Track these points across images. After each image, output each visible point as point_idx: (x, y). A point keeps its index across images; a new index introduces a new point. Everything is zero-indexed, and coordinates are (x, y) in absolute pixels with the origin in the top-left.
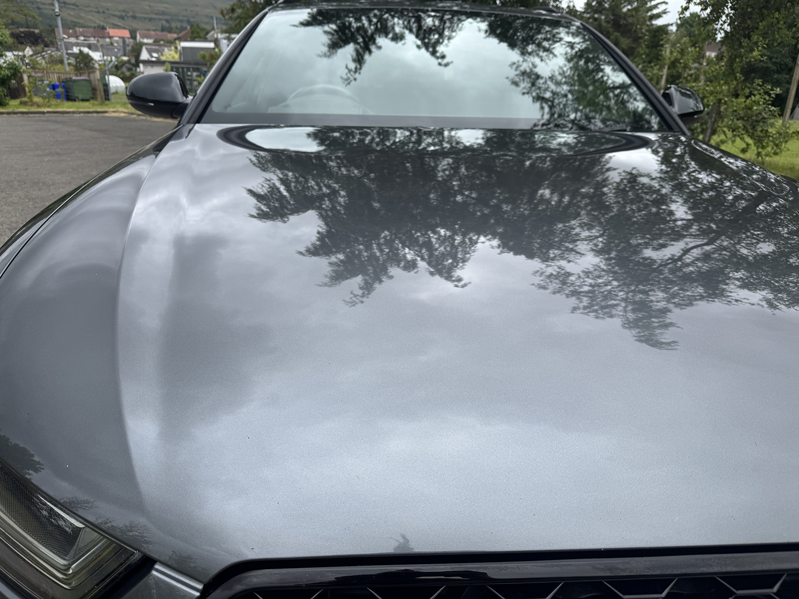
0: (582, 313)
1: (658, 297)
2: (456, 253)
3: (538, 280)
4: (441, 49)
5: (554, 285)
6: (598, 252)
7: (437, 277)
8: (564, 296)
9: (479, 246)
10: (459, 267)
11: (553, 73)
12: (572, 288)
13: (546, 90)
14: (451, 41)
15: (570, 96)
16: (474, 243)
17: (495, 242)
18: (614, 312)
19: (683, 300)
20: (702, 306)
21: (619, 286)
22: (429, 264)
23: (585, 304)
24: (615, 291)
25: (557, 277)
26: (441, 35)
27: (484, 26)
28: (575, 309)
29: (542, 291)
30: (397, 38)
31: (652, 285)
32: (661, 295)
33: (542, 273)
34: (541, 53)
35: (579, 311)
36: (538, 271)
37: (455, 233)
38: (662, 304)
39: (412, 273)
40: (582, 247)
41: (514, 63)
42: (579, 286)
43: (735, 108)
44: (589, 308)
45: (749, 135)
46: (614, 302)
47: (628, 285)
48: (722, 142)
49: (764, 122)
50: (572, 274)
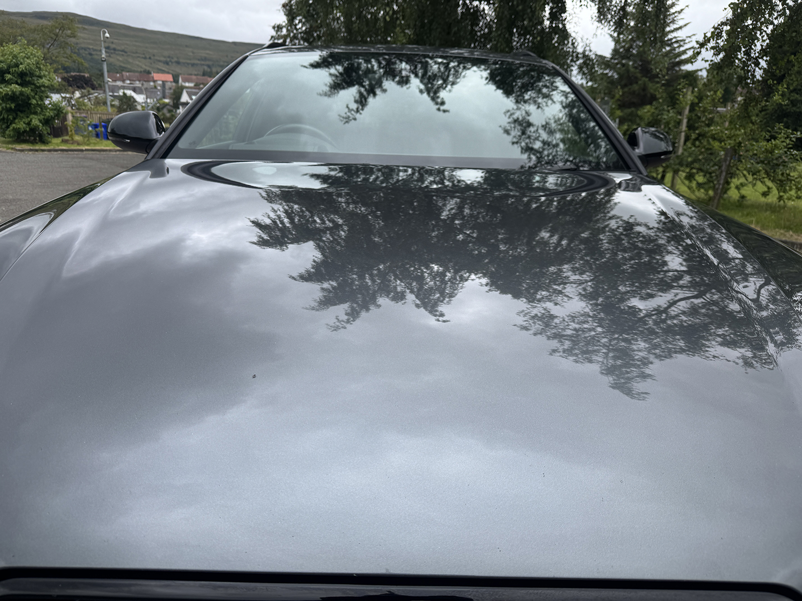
0: (560, 356)
1: (640, 347)
2: (445, 288)
3: (520, 320)
4: (443, 94)
5: (537, 326)
6: (585, 296)
7: (422, 309)
8: (545, 338)
9: (468, 282)
10: (445, 301)
11: (548, 121)
12: (554, 331)
13: (537, 139)
14: (455, 86)
15: (561, 146)
16: (464, 280)
17: (484, 281)
18: (594, 358)
21: (603, 332)
23: (566, 347)
24: (598, 337)
25: (541, 318)
26: (445, 81)
27: (485, 74)
28: (554, 351)
29: (525, 331)
30: (404, 81)
31: (636, 334)
32: (643, 345)
33: (527, 313)
34: (540, 100)
35: (558, 354)
36: (522, 311)
37: (447, 269)
40: (570, 290)
41: (508, 111)
42: (562, 329)
43: (755, 152)
44: (569, 352)
45: (770, 179)
46: (596, 348)
47: (613, 333)
48: (742, 185)
49: (784, 166)
50: (557, 317)
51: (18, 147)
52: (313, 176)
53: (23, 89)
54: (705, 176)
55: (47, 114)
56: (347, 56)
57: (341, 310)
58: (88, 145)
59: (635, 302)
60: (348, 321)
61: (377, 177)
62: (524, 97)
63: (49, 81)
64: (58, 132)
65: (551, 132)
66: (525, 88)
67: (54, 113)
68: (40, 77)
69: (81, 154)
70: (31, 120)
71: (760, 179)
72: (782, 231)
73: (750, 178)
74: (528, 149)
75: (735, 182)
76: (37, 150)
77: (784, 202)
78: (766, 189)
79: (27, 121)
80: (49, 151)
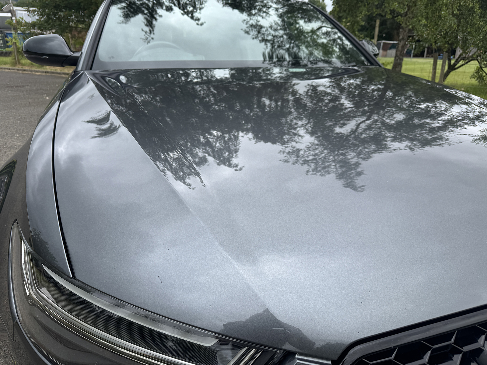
0: (312, 174)
1: (351, 156)
19: (365, 155)
20: (377, 157)
21: (329, 153)
22: (214, 157)
28: (308, 172)
33: (284, 152)
38: (355, 160)
39: (206, 166)
44: (315, 170)
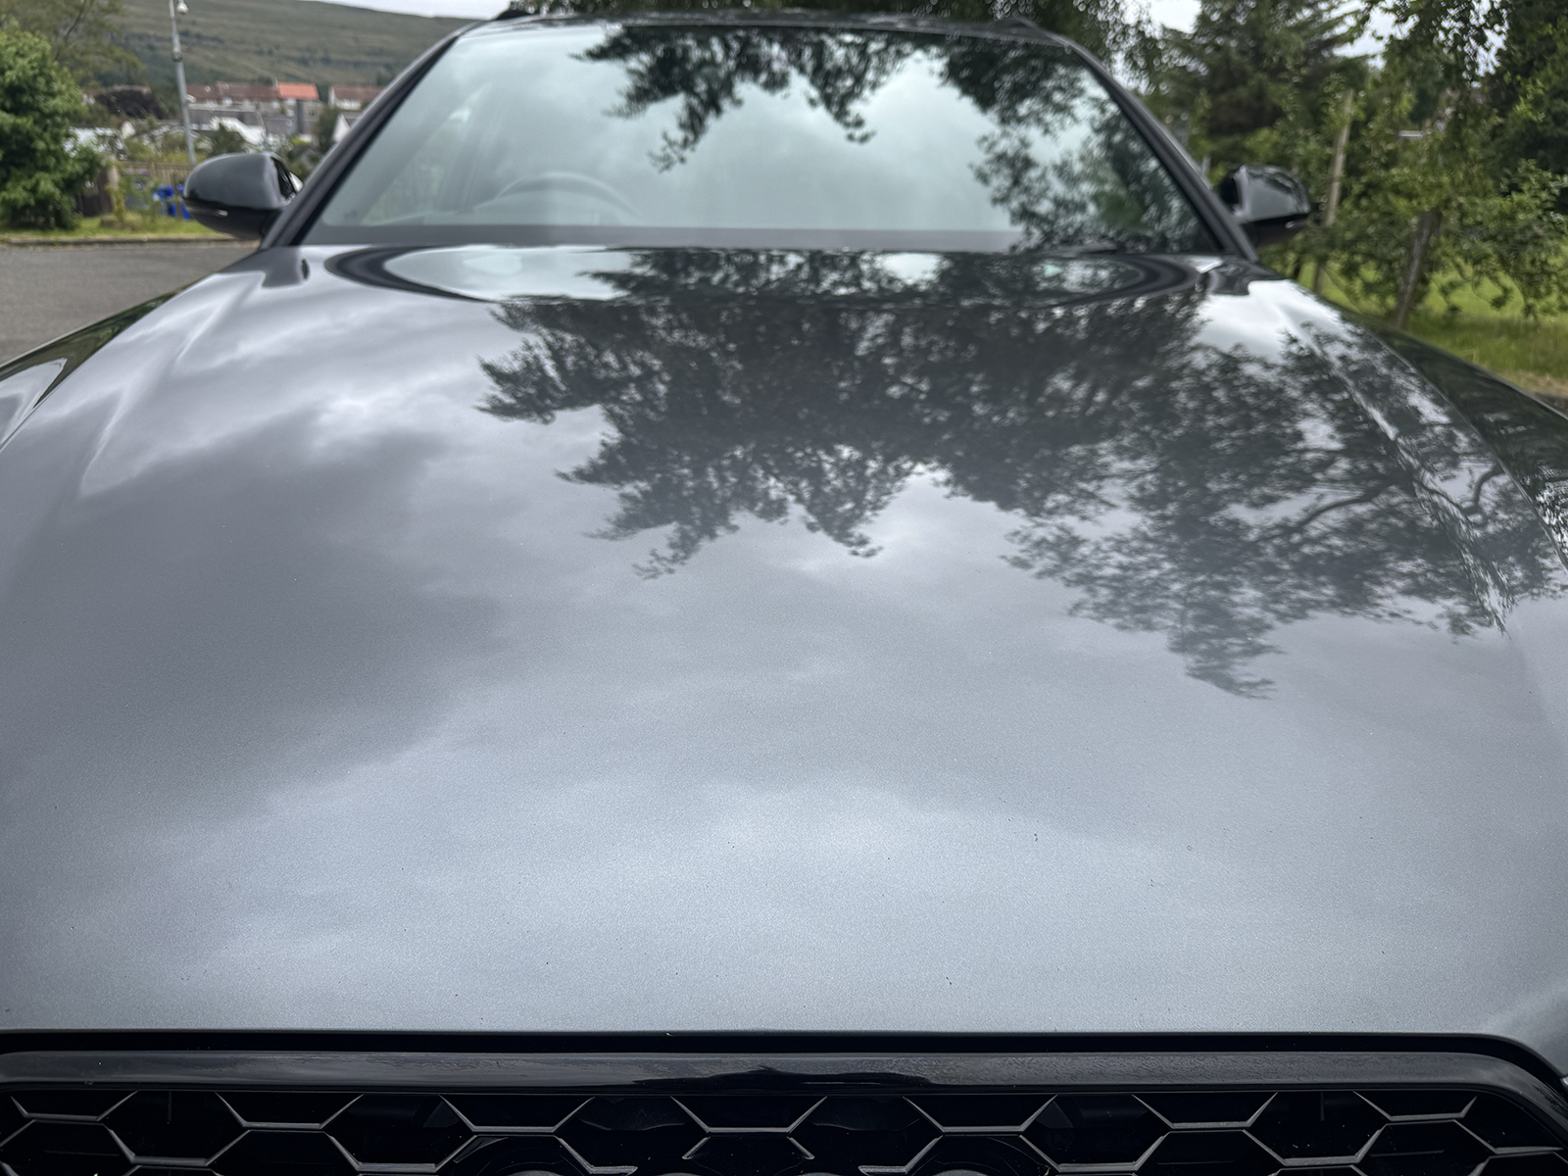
2: (864, 492)
4: (855, 108)
7: (821, 535)
8: (1060, 584)
9: (911, 480)
11: (1066, 157)
12: (1079, 570)
14: (878, 91)
16: (901, 474)
17: (942, 475)
23: (1102, 600)
25: (1053, 546)
26: (859, 80)
27: (939, 65)
30: (776, 83)
34: (1049, 117)
35: (1085, 612)
36: (1016, 533)
37: (869, 454)
40: (1112, 490)
41: (985, 139)
43: (1479, 218)
45: (1507, 271)
46: (1159, 601)
47: (1193, 572)
48: (1453, 286)
49: (1536, 245)
50: (1084, 541)
51: (15, 237)
52: (597, 275)
53: (19, 121)
54: (1378, 268)
55: (69, 168)
56: (662, 33)
57: (660, 537)
58: (153, 230)
59: (1240, 512)
60: (675, 559)
61: (727, 277)
62: (1016, 111)
63: (69, 101)
64: (94, 206)
65: (1072, 181)
66: (1020, 92)
67: (84, 168)
68: (52, 95)
69: (139, 250)
70: (37, 183)
71: (1488, 273)
72: (1531, 375)
73: (1469, 270)
74: (1025, 215)
75: (1439, 279)
76: (52, 244)
77: (1536, 317)
78: (1499, 292)
79: (29, 184)
80: (77, 244)
